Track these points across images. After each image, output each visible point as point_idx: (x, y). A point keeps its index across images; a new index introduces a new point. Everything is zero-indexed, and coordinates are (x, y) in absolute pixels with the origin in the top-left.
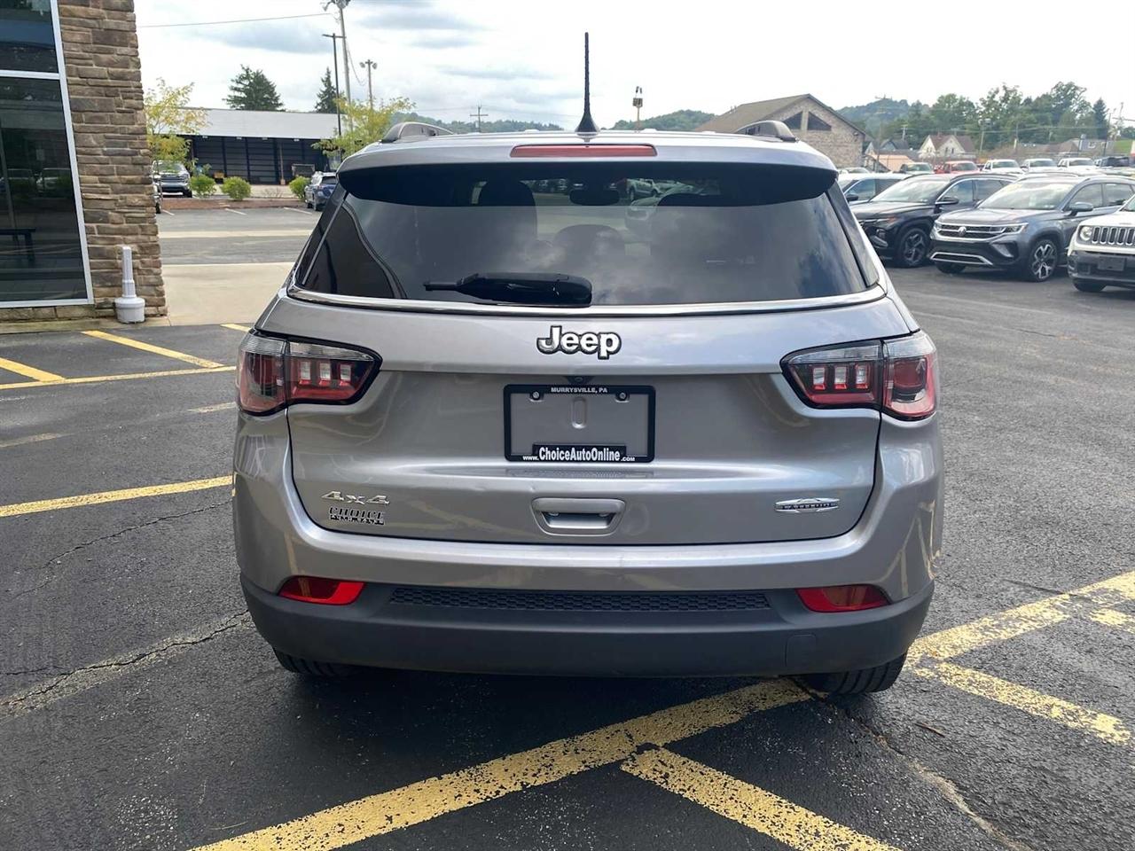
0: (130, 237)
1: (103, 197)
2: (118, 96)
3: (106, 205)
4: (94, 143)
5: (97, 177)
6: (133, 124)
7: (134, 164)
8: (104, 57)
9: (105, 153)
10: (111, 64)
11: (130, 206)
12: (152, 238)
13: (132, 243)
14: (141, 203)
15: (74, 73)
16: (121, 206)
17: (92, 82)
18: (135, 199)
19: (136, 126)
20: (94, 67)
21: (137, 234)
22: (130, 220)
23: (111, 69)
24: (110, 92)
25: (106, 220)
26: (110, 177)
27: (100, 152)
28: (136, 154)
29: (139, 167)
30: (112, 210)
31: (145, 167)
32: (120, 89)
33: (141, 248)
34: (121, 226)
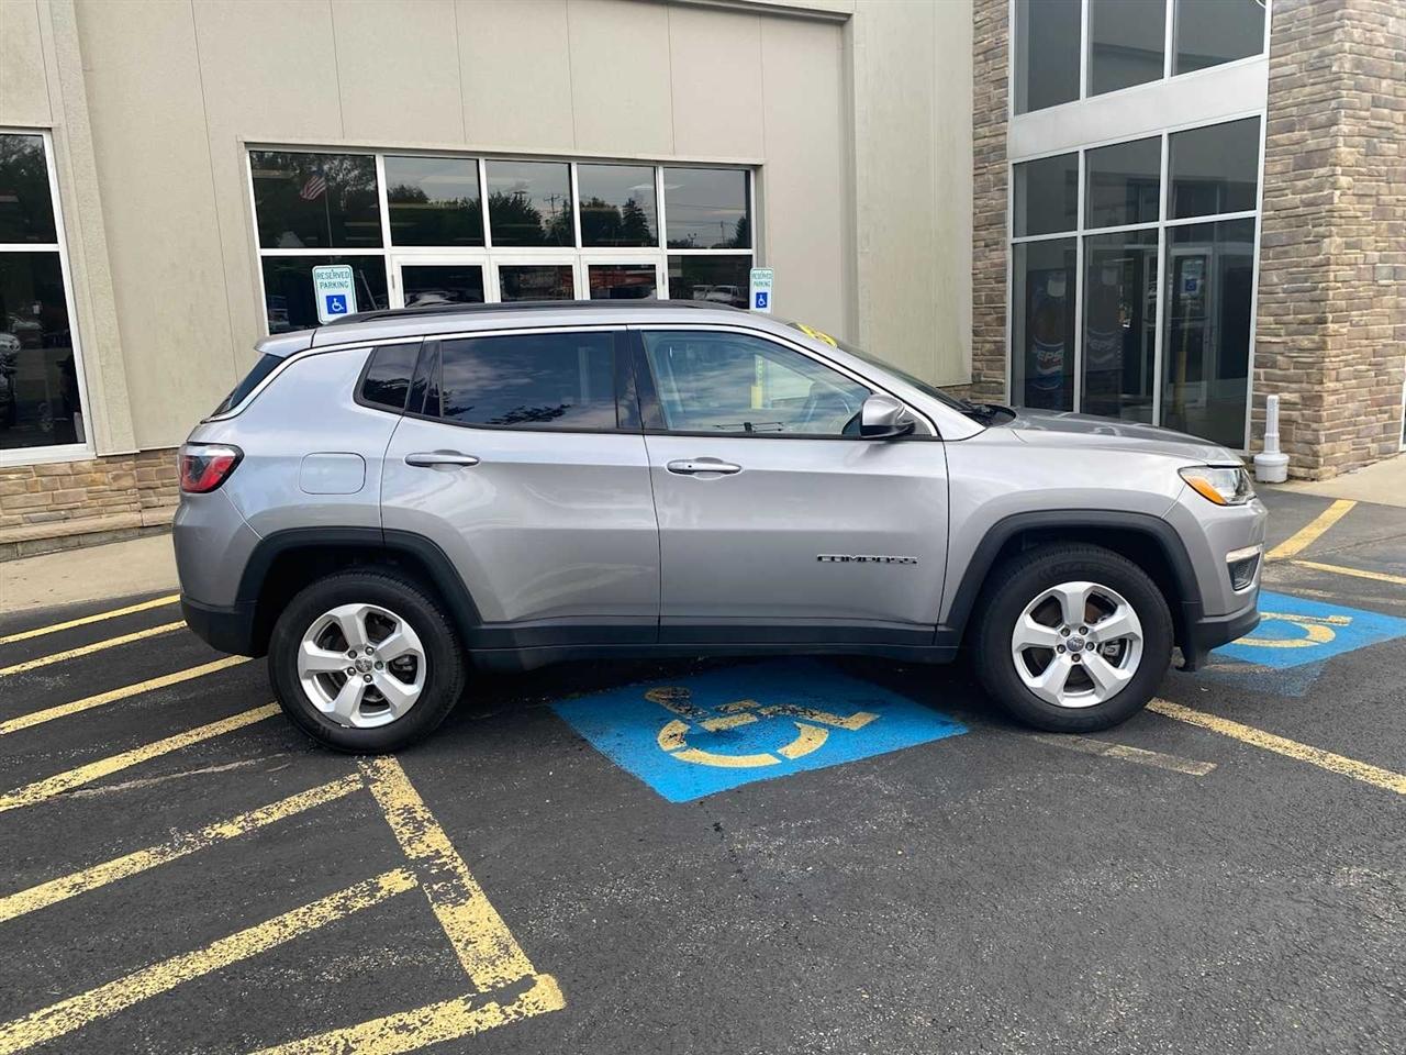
0: (1293, 386)
1: (1274, 340)
2: (1307, 225)
3: (1275, 348)
4: (1275, 280)
5: (1272, 318)
6: (1318, 255)
7: (1312, 301)
8: (1300, 184)
9: (1284, 291)
10: (1306, 190)
11: (1301, 350)
12: (1317, 388)
13: (1295, 392)
14: (1310, 345)
15: (1269, 207)
16: (1291, 350)
17: (1283, 213)
18: (1305, 342)
19: (1321, 257)
20: (1290, 196)
21: (1302, 382)
22: (1298, 365)
23: (1304, 196)
24: (1300, 221)
25: (1274, 365)
26: (1285, 318)
27: (1279, 290)
28: (1315, 289)
29: (1315, 304)
30: (1281, 354)
31: (1322, 303)
32: (1310, 217)
33: (1303, 398)
34: (1288, 372)
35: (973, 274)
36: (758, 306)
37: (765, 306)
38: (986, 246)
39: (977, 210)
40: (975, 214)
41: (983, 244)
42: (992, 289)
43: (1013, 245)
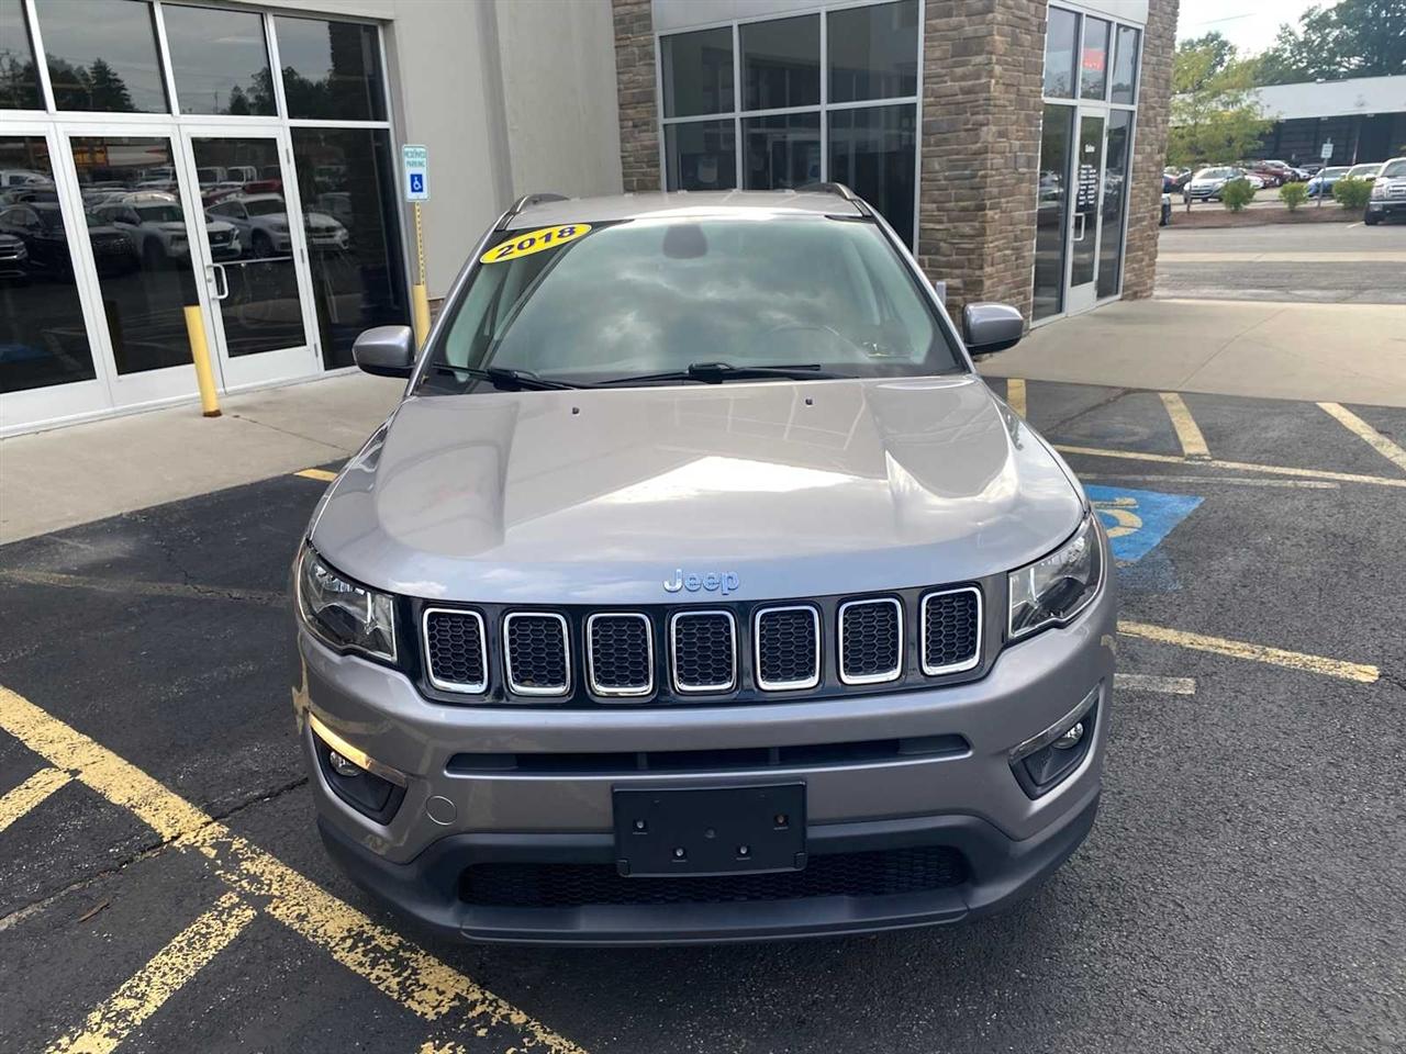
0: (958, 272)
1: (938, 227)
2: (966, 112)
3: (939, 235)
4: (937, 167)
5: (935, 205)
6: (976, 142)
7: (972, 189)
8: (959, 71)
9: (946, 178)
10: (964, 78)
11: (963, 236)
12: (978, 273)
13: (958, 277)
14: (972, 232)
15: (929, 94)
16: (953, 237)
17: (943, 101)
18: (966, 229)
19: (979, 145)
20: (949, 84)
21: (962, 268)
22: (960, 252)
23: (963, 83)
24: (960, 108)
25: (938, 251)
26: (947, 205)
27: (941, 178)
28: (974, 177)
29: (975, 192)
30: (945, 241)
31: (982, 191)
32: (969, 105)
33: (965, 283)
34: (951, 258)
35: (622, 157)
36: (413, 190)
37: (421, 190)
38: (635, 126)
39: (622, 86)
40: (619, 90)
41: (630, 123)
42: (644, 174)
43: (665, 126)
